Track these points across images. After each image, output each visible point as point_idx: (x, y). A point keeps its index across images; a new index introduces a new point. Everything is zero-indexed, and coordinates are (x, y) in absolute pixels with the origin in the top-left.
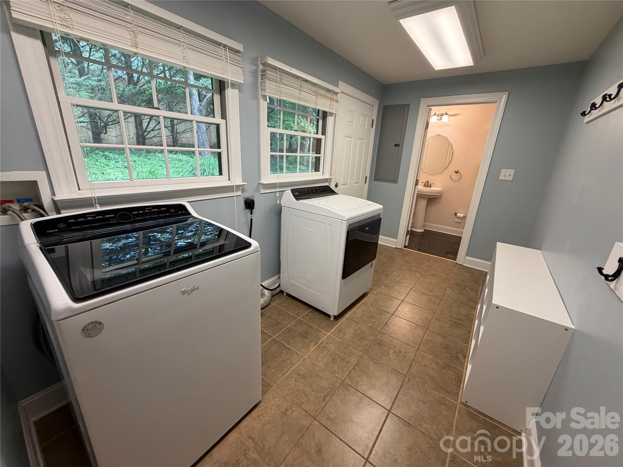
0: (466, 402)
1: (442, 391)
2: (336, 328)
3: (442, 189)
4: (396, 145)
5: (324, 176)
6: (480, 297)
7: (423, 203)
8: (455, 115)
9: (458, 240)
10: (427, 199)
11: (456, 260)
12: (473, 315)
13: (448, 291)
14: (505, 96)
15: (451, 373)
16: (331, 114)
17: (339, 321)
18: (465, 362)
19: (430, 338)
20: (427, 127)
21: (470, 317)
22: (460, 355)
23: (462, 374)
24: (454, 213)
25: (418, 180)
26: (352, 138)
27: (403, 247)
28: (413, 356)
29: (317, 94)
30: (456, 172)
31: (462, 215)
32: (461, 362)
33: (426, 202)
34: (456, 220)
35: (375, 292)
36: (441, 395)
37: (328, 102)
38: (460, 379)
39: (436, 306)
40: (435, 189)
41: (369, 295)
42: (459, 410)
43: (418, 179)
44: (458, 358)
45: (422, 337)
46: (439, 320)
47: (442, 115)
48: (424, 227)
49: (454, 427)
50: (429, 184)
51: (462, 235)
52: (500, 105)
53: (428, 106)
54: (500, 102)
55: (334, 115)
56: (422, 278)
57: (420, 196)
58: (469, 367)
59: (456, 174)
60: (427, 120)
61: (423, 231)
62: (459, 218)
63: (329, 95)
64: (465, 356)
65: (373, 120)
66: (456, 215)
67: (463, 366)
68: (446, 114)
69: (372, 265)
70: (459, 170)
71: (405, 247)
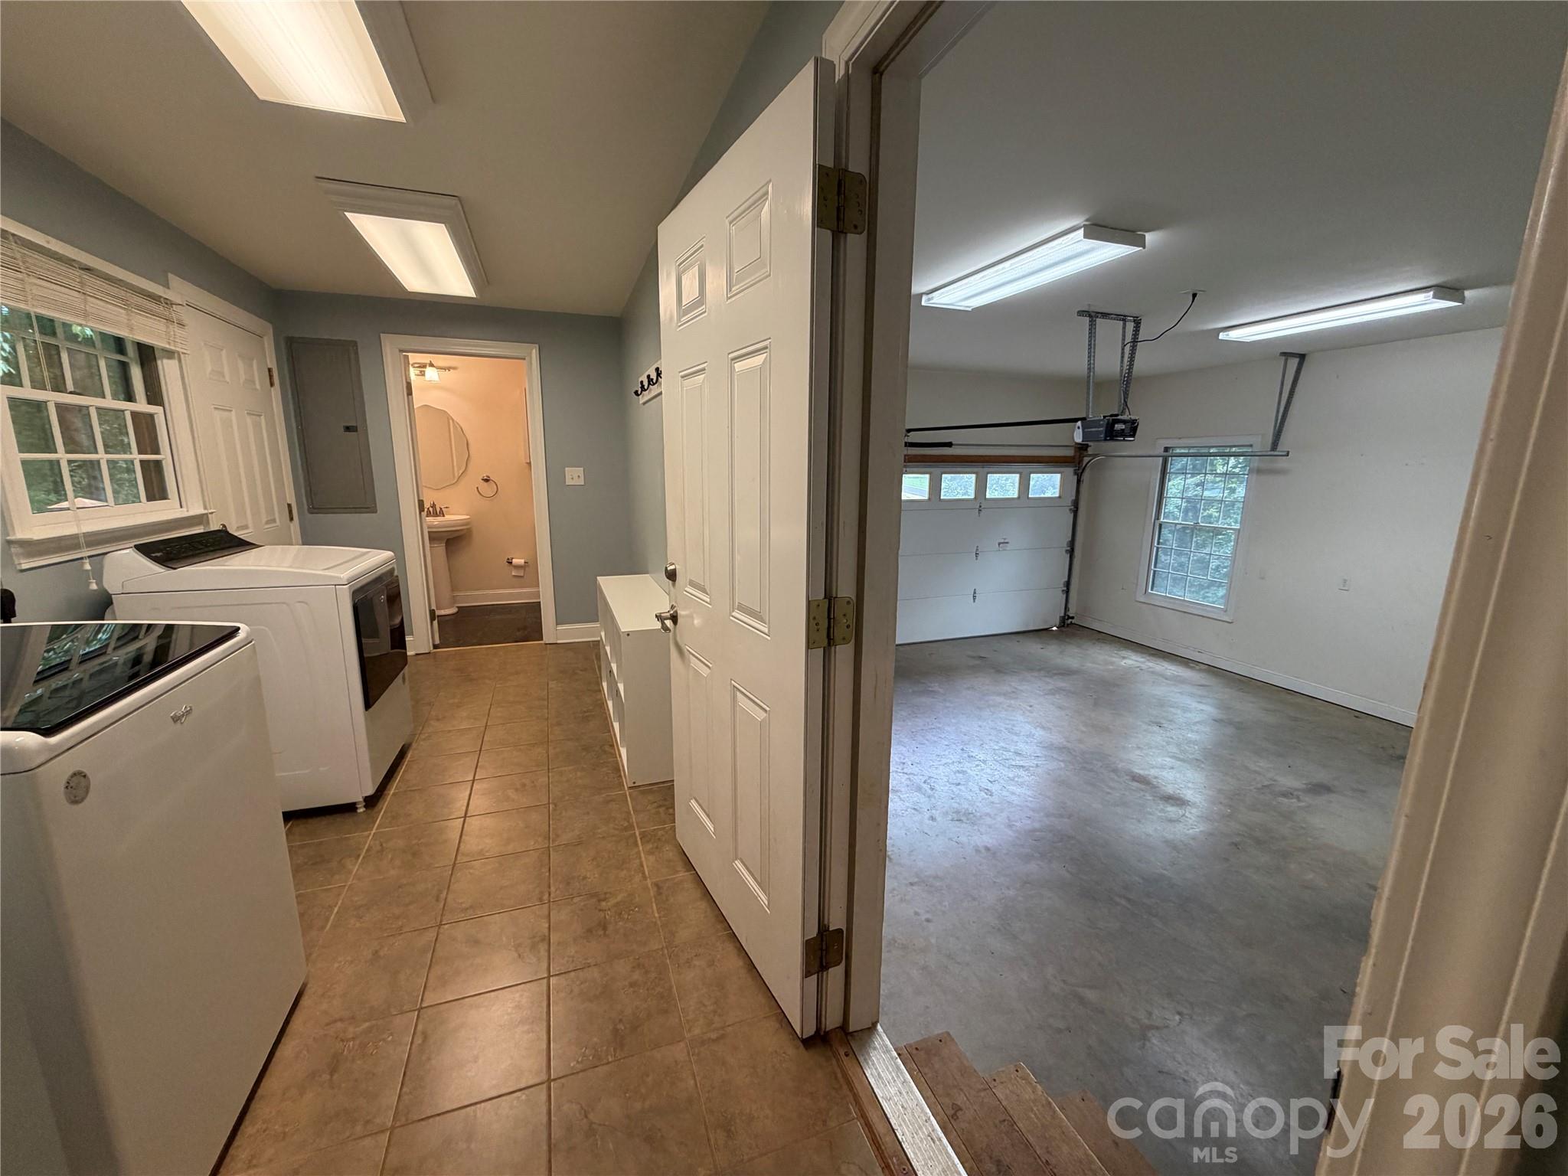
0: (634, 783)
1: (603, 791)
2: (382, 818)
3: (468, 517)
4: (348, 429)
5: (184, 509)
6: (600, 674)
7: (441, 549)
8: (449, 369)
9: (534, 609)
10: (445, 541)
11: (542, 640)
12: (601, 699)
13: (552, 685)
14: (534, 351)
15: (605, 769)
16: (170, 354)
17: (380, 805)
18: (615, 750)
19: (558, 750)
20: (410, 393)
21: (599, 702)
22: (607, 748)
23: (617, 763)
24: (506, 560)
25: (422, 501)
26: (231, 411)
27: (432, 648)
28: (547, 779)
29: (127, 305)
30: (487, 480)
31: (521, 562)
32: (612, 754)
33: (444, 548)
34: (513, 574)
35: (423, 737)
36: (604, 795)
37: (160, 326)
38: (617, 769)
39: (546, 711)
40: (454, 517)
41: (414, 745)
42: (630, 795)
43: (421, 499)
44: (605, 752)
45: (546, 755)
46: (559, 724)
47: (424, 366)
48: (455, 603)
49: (632, 812)
50: (438, 510)
51: (539, 598)
52: (531, 363)
53: (401, 351)
54: (531, 358)
55: (176, 355)
56: (501, 684)
57: (434, 537)
58: (623, 751)
59: (485, 484)
60: (406, 379)
61: (454, 610)
62: (518, 567)
63: (160, 309)
64: (612, 746)
65: (270, 370)
66: (511, 563)
67: (614, 755)
68: (431, 365)
69: (404, 678)
70: (488, 474)
71: (435, 647)
